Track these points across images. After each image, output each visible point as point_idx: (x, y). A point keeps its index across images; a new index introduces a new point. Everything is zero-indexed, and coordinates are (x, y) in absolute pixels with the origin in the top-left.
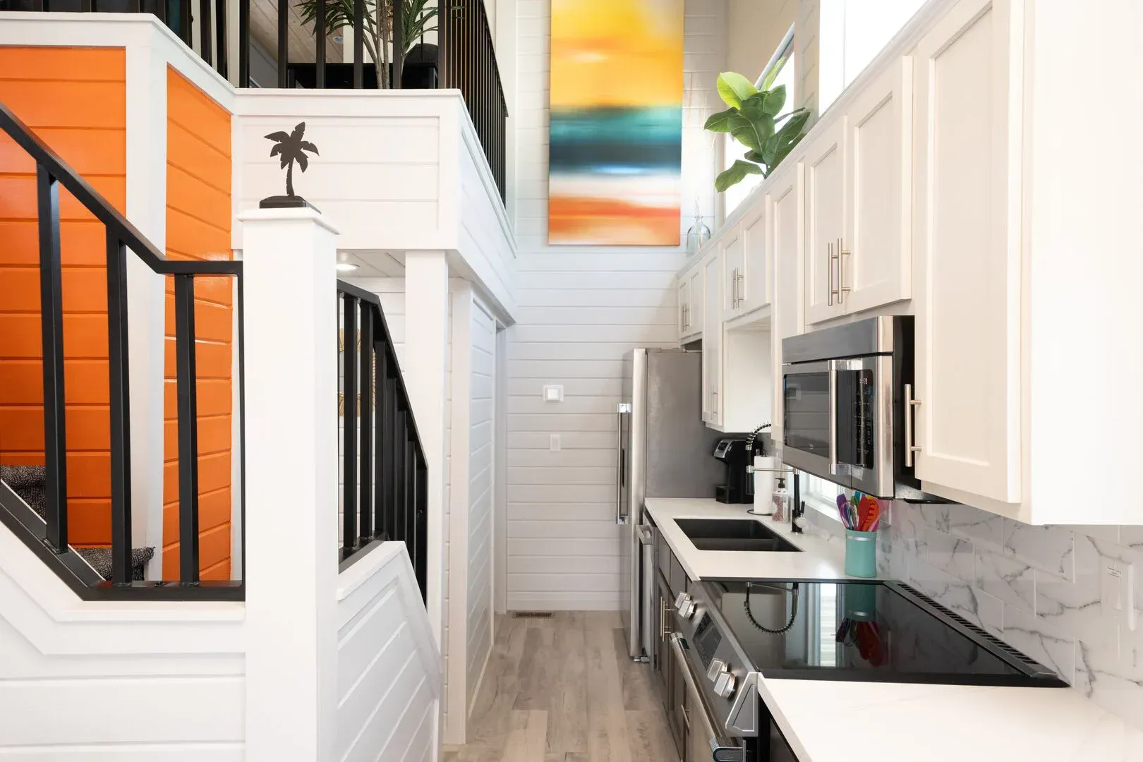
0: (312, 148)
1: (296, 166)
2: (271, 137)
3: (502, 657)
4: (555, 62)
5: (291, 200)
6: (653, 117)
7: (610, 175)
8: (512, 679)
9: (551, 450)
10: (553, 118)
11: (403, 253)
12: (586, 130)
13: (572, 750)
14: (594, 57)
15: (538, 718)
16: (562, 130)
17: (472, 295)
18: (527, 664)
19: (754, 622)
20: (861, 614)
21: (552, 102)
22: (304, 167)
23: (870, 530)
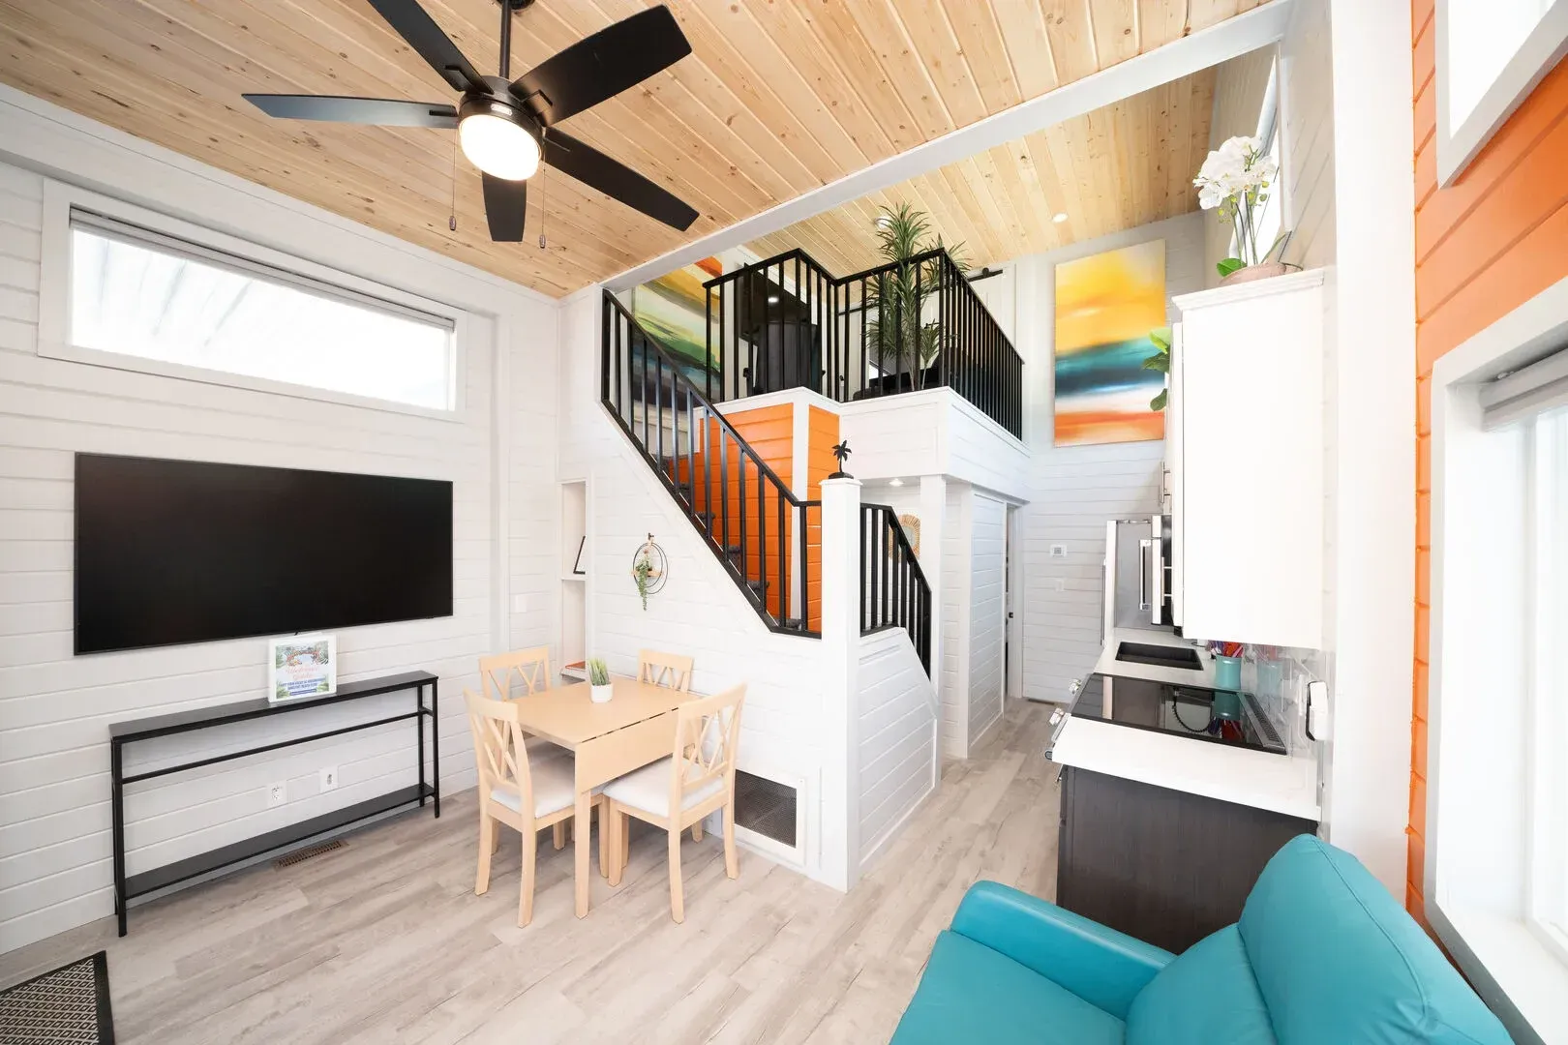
0: (849, 451)
1: (843, 458)
2: (834, 448)
3: (1009, 722)
4: (1057, 321)
5: (840, 475)
6: (1139, 346)
7: (1104, 393)
8: (1011, 734)
9: (1057, 590)
10: (1058, 360)
11: (919, 478)
12: (1084, 364)
13: (1033, 777)
14: (1091, 311)
15: (1018, 758)
16: (1065, 366)
17: (973, 492)
18: (1024, 729)
19: (1178, 718)
20: (1226, 714)
21: (1057, 349)
22: (846, 459)
23: (1234, 656)
